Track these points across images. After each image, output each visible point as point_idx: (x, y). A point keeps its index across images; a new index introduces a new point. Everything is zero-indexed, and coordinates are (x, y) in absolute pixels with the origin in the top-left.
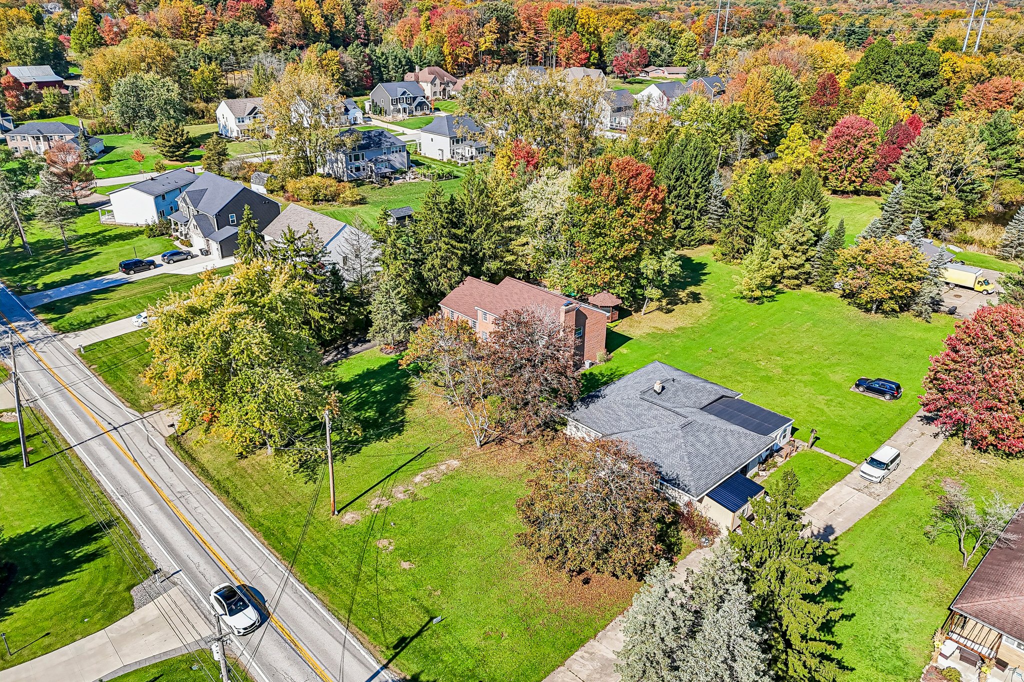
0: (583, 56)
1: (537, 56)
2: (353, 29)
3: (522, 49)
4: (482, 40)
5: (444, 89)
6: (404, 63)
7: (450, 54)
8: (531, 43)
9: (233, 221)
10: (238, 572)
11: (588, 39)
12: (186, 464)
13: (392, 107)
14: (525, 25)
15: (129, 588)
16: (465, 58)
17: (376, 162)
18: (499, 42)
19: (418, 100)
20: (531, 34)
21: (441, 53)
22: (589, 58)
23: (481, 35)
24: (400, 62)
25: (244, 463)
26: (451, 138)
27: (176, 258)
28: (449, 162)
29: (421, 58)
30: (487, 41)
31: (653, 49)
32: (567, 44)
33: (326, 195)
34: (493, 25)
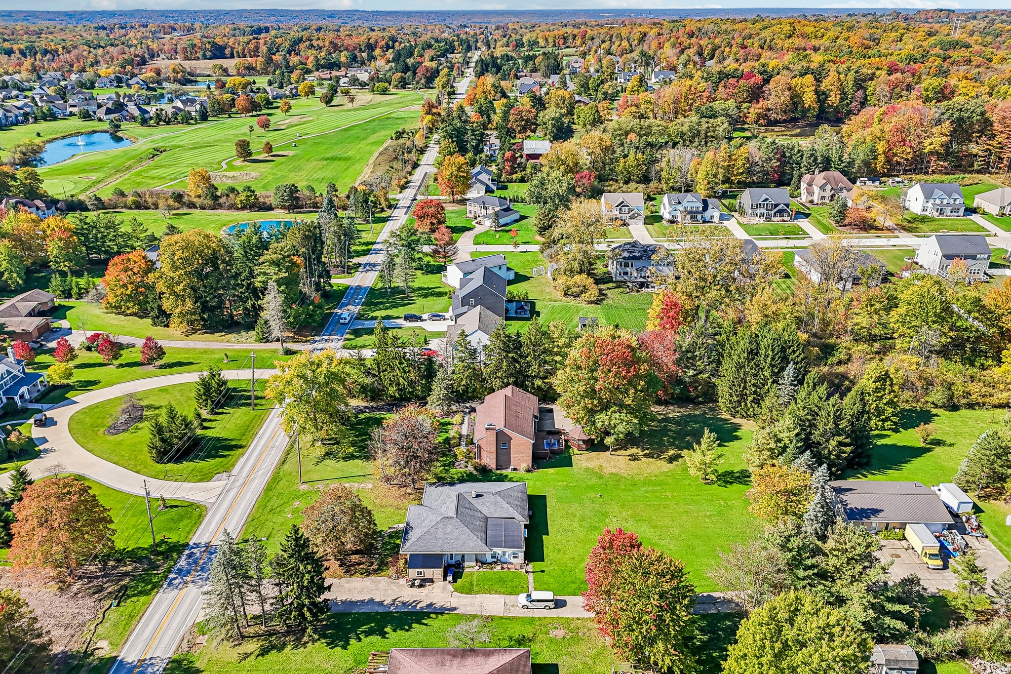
1: (1002, 163)
2: (848, 105)
4: (928, 141)
5: (834, 195)
6: (819, 161)
7: (884, 153)
8: (997, 148)
13: (750, 211)
14: (997, 127)
19: (780, 207)
20: (1001, 137)
21: (873, 151)
24: (815, 160)
27: (434, 318)
30: (935, 141)
34: (945, 127)
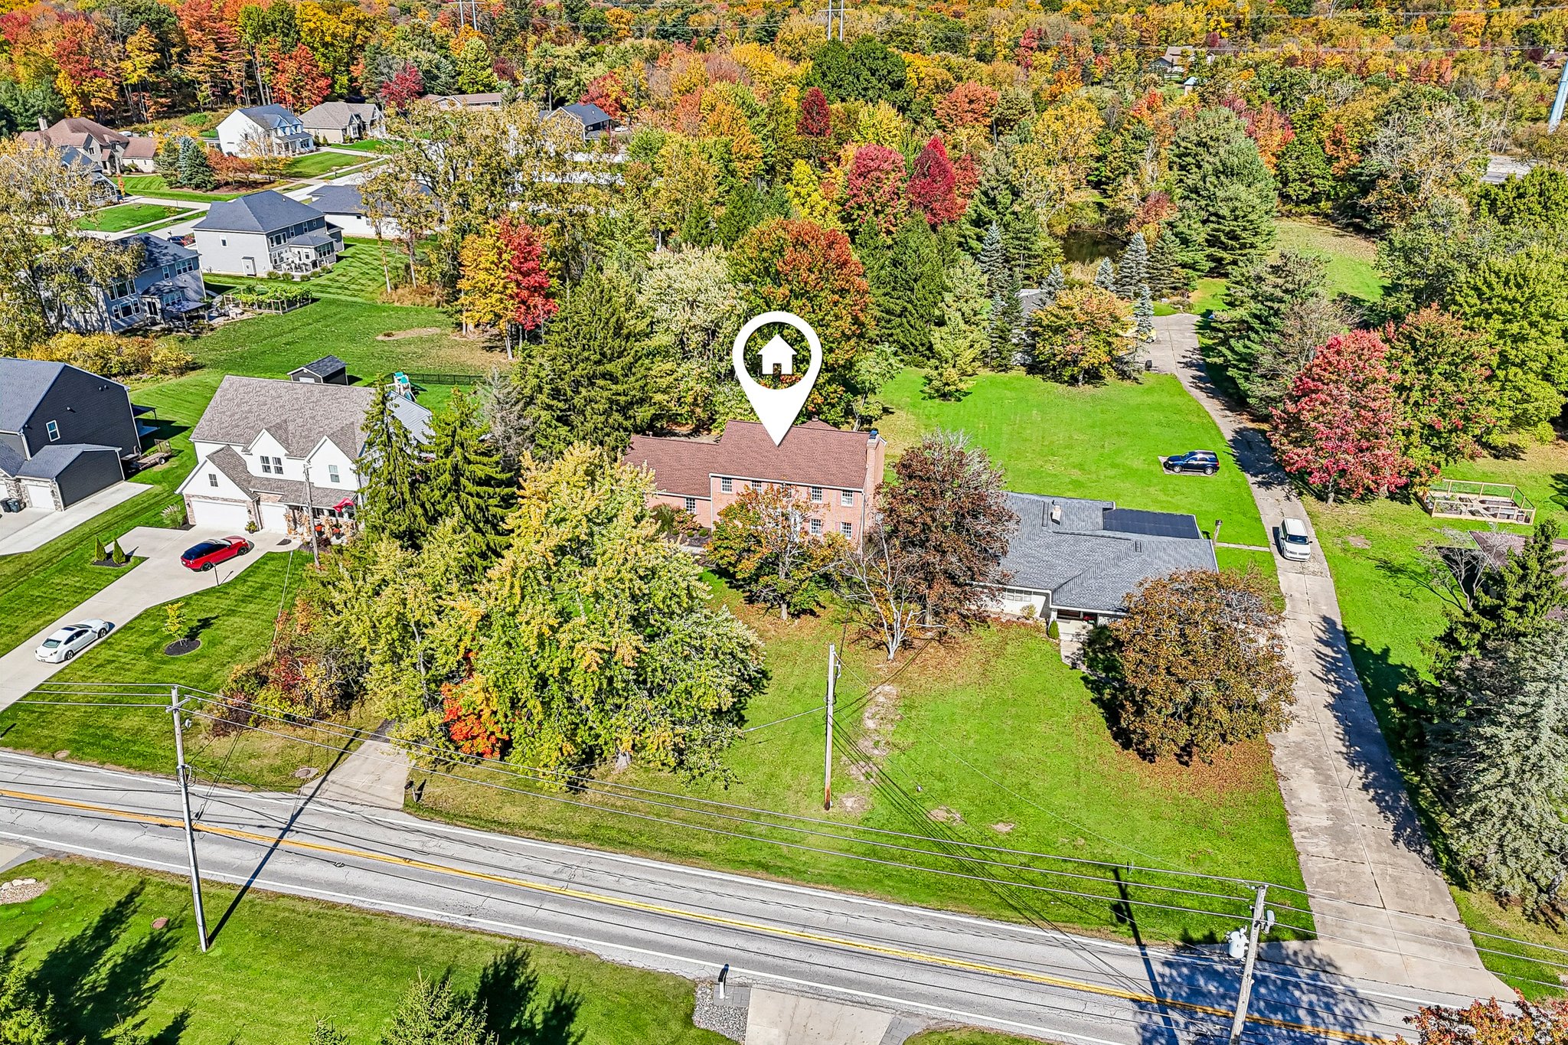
0: (322, 83)
1: (233, 88)
3: (201, 77)
4: (127, 65)
5: (112, 157)
7: (74, 93)
8: (212, 66)
9: (54, 435)
10: (808, 932)
11: (323, 55)
12: (500, 832)
14: (195, 36)
15: (688, 1021)
16: (104, 99)
17: (159, 292)
18: (159, 67)
20: (211, 49)
21: (56, 92)
22: (332, 86)
23: (125, 56)
25: (592, 794)
26: (268, 235)
28: (272, 277)
29: (24, 105)
30: (137, 67)
31: (426, 67)
32: (291, 65)
33: (123, 364)
34: (142, 37)
